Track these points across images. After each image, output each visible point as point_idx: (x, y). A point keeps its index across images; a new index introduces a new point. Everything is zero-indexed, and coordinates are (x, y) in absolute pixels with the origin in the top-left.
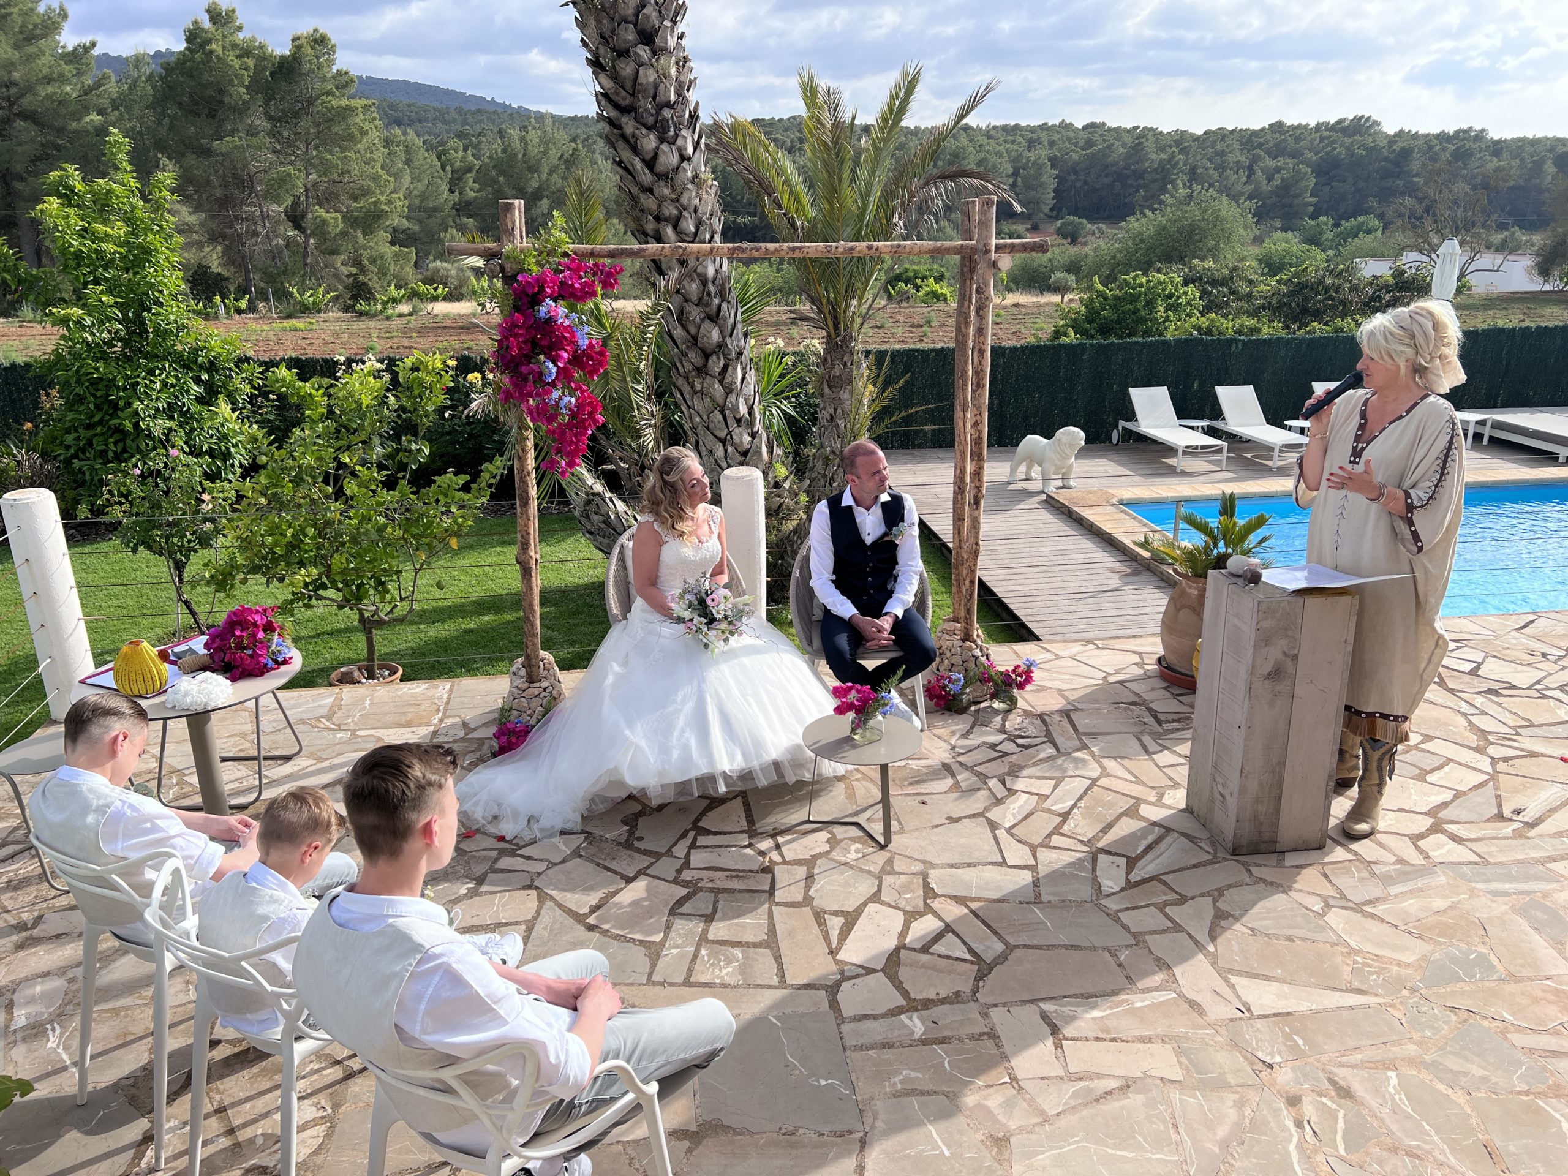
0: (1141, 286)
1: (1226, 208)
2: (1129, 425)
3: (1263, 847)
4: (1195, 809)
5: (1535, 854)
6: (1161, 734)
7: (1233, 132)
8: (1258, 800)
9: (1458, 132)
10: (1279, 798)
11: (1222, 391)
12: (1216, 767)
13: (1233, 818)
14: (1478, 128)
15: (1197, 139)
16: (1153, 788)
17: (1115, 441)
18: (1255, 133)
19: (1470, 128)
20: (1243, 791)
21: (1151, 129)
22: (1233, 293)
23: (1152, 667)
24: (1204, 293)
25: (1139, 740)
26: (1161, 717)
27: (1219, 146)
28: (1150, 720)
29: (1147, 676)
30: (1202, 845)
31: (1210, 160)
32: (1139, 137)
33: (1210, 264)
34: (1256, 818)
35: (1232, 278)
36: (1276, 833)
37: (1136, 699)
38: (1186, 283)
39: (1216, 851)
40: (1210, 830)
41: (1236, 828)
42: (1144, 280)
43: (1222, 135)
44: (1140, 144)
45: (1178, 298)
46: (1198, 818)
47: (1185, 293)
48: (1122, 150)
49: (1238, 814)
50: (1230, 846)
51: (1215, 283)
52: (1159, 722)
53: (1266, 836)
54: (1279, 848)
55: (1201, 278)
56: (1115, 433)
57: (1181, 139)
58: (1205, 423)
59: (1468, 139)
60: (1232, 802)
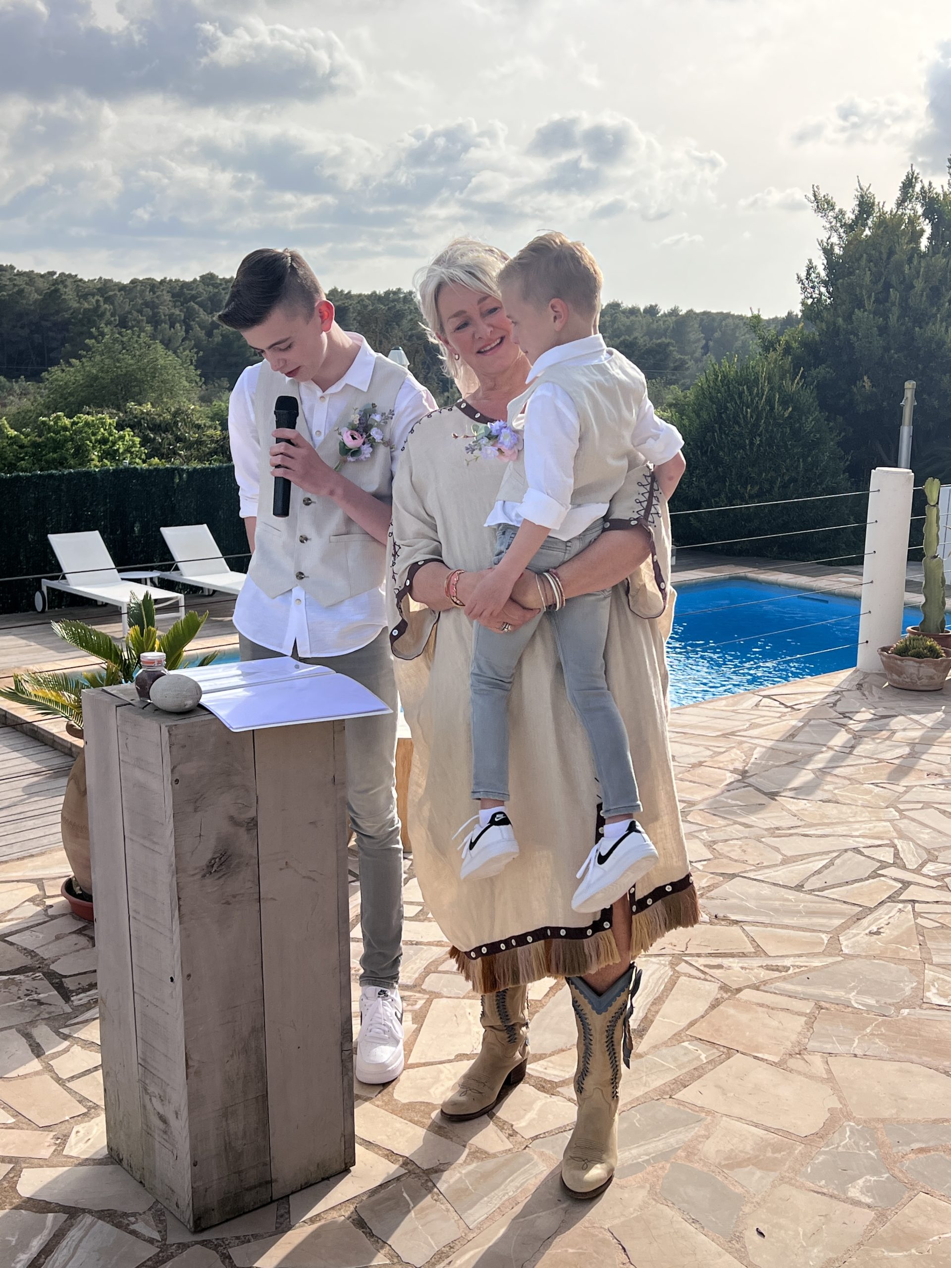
0: (65, 429)
1: (161, 356)
2: (56, 584)
3: (249, 1199)
4: (124, 1155)
5: (658, 1081)
6: (67, 1017)
7: (163, 282)
8: (226, 1113)
9: (387, 293)
10: (264, 1098)
11: (169, 534)
12: (144, 1065)
13: (187, 1161)
14: (406, 290)
15: (122, 288)
16: (47, 1128)
17: (39, 608)
18: (185, 285)
19: (399, 289)
20: (195, 1101)
21: (70, 276)
22: (179, 439)
23: (58, 899)
24: (145, 442)
25: (28, 1036)
26: (70, 984)
27: (149, 296)
28: (50, 994)
29: (49, 917)
30: (139, 1227)
31: (140, 312)
32: (56, 282)
33: (148, 407)
34: (228, 1147)
35: (176, 423)
36: (267, 1165)
37: (27, 961)
38: (120, 427)
39: (163, 1232)
40: (151, 1191)
41: (194, 1178)
42: (67, 422)
43: (151, 285)
44: (57, 290)
45: (114, 443)
46: (130, 1170)
47: (122, 438)
48: (36, 296)
49: (193, 1149)
50: (188, 1215)
51: (157, 428)
52: (66, 995)
53: (251, 1177)
54: (278, 1190)
55: (139, 423)
56: (38, 595)
57: (105, 288)
58: (155, 574)
59: (398, 300)
60: (180, 1127)
